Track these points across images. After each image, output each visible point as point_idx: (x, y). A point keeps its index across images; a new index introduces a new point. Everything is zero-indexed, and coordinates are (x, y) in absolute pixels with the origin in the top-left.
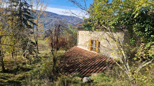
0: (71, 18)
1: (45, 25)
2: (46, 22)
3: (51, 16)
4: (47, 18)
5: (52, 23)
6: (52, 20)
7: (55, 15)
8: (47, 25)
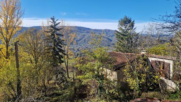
0: (106, 31)
1: (77, 42)
2: (79, 38)
3: (83, 32)
4: (80, 34)
5: (85, 39)
6: (84, 35)
7: (88, 30)
8: (80, 42)
